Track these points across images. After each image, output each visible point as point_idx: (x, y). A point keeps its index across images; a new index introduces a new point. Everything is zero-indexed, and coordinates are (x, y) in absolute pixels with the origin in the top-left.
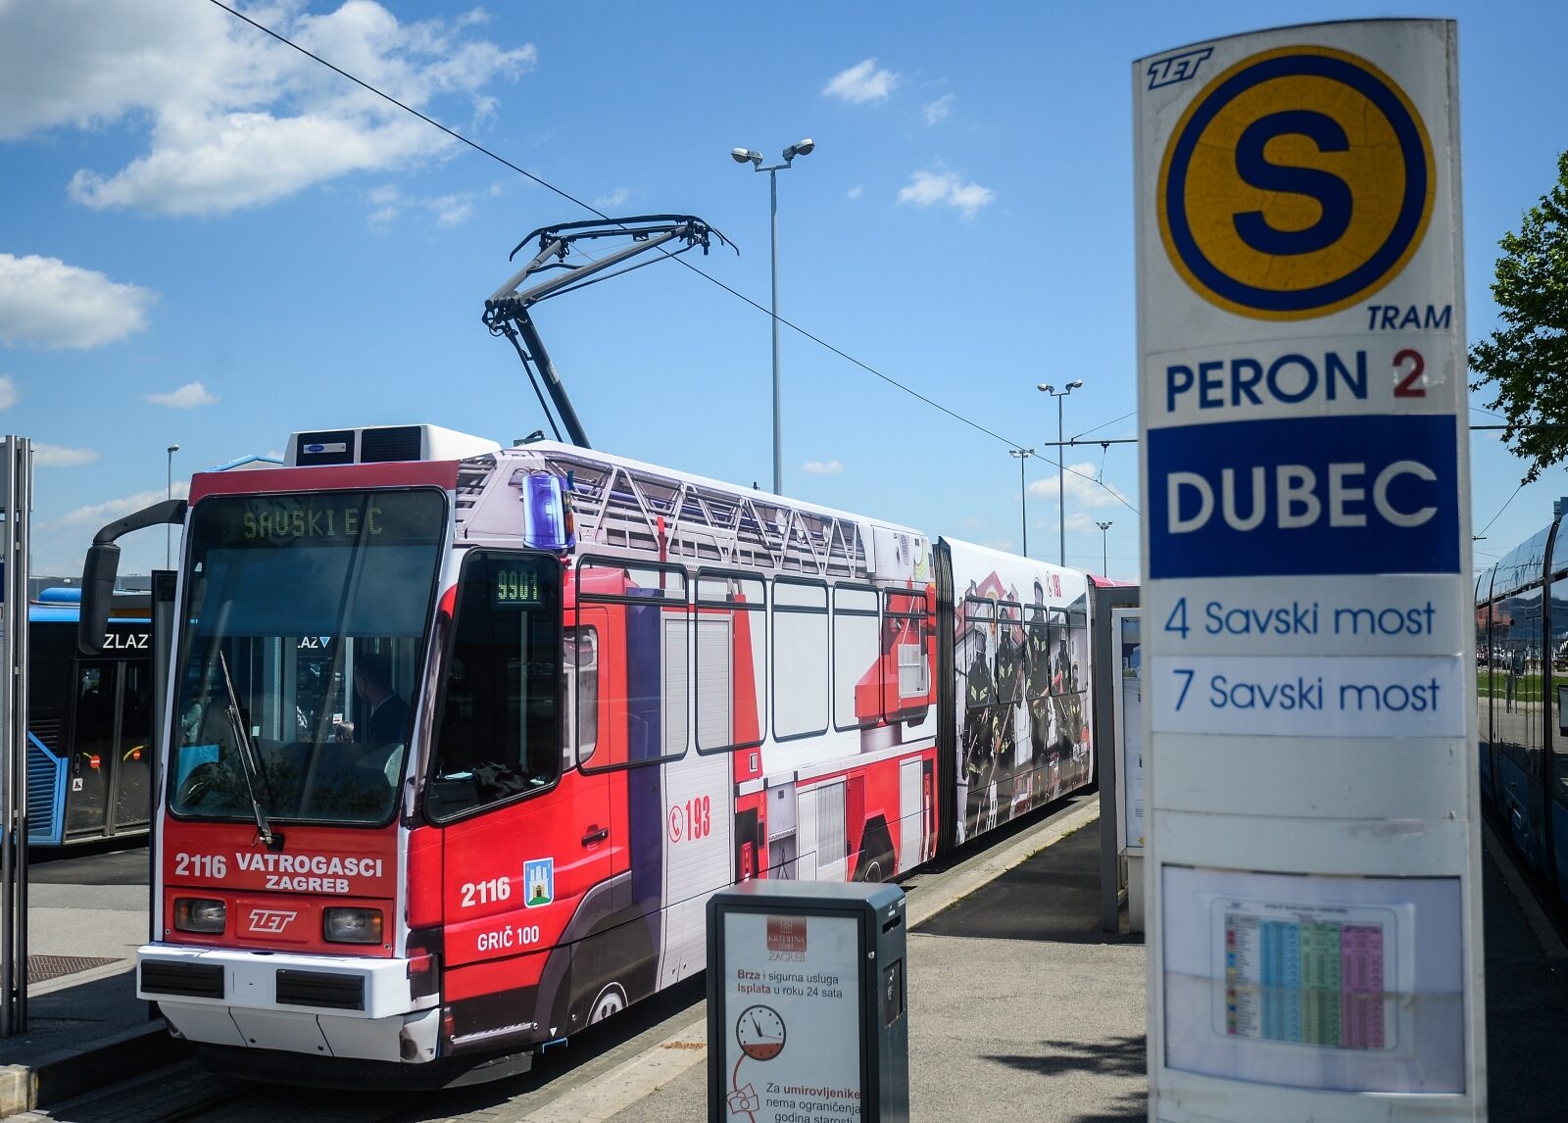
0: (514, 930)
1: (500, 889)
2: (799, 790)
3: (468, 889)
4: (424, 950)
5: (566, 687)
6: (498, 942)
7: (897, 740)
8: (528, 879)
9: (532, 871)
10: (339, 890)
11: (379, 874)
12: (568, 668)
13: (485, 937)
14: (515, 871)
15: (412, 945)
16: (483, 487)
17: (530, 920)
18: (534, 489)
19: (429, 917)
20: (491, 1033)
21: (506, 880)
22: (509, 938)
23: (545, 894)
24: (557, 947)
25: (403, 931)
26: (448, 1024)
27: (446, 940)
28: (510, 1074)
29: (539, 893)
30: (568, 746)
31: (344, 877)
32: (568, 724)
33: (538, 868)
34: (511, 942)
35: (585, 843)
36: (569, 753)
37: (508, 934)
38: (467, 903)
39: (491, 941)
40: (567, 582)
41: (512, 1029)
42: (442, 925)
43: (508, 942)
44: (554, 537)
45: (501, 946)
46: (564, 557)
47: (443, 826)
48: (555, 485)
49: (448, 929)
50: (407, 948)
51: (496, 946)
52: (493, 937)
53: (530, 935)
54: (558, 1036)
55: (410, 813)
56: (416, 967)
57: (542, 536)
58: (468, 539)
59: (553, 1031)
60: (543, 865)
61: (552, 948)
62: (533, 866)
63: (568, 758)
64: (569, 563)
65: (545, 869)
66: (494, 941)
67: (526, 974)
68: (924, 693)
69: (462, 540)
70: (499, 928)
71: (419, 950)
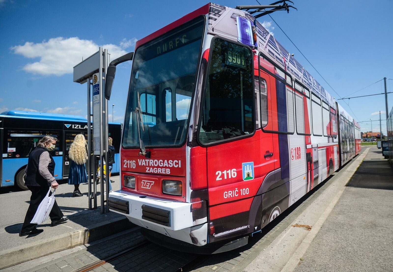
0: (239, 190)
1: (233, 173)
2: (319, 149)
3: (219, 173)
4: (199, 199)
5: (256, 98)
6: (232, 195)
7: (333, 141)
8: (244, 170)
9: (246, 167)
10: (167, 173)
11: (180, 167)
12: (257, 91)
13: (227, 193)
14: (238, 167)
15: (194, 196)
16: (220, 15)
17: (245, 186)
18: (241, 22)
19: (201, 184)
20: (231, 231)
21: (235, 170)
22: (237, 193)
23: (251, 175)
24: (256, 196)
25: (189, 191)
26: (212, 229)
27: (209, 194)
28: (239, 247)
29: (248, 175)
30: (258, 120)
31: (169, 168)
32: (257, 112)
33: (248, 166)
34: (238, 195)
35: (265, 157)
36: (258, 122)
37: (236, 191)
38: (218, 179)
39: (229, 194)
40: (255, 59)
41: (239, 229)
42: (207, 188)
43: (236, 195)
44: (249, 41)
45: (234, 196)
46: (254, 49)
47: (206, 147)
48: (249, 23)
49: (210, 190)
50: (191, 198)
51: (232, 196)
52: (230, 193)
53: (245, 192)
54: (257, 230)
55: (191, 140)
56: (195, 206)
57: (245, 40)
58: (214, 32)
59: (256, 228)
60: (250, 164)
61: (254, 196)
62: (246, 165)
63: (258, 125)
64: (255, 52)
65: (250, 166)
66: (231, 194)
67: (245, 207)
68: (336, 132)
69: (211, 32)
70: (233, 189)
71: (197, 199)
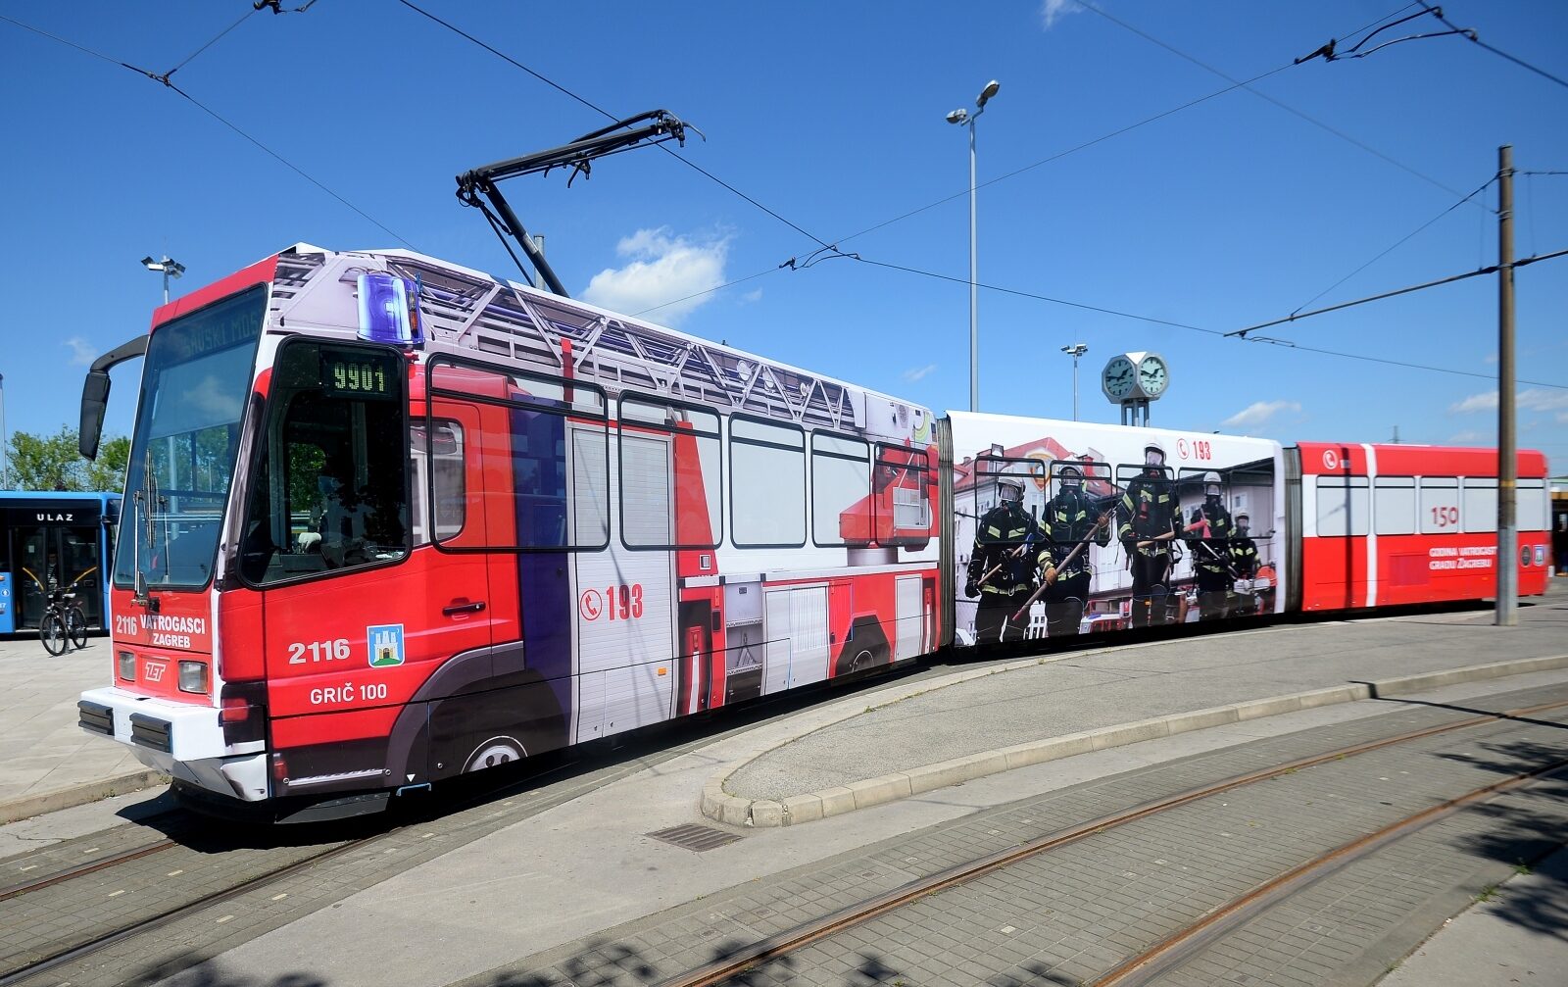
0: (356, 687)
1: (339, 649)
2: (765, 589)
3: (297, 649)
4: (243, 701)
5: (416, 472)
6: (335, 697)
7: (893, 559)
8: (373, 641)
9: (378, 635)
10: (186, 646)
11: (203, 632)
12: (418, 454)
13: (320, 692)
14: (356, 633)
15: (227, 695)
16: (307, 281)
17: (376, 678)
18: (372, 287)
19: (250, 669)
20: (333, 777)
21: (345, 641)
22: (349, 694)
23: (395, 655)
24: (409, 703)
25: (218, 684)
26: (280, 768)
27: (271, 694)
28: (358, 814)
29: (386, 655)
30: (418, 525)
31: (187, 634)
32: (418, 506)
33: (386, 633)
34: (352, 698)
35: (447, 613)
36: (421, 531)
37: (348, 691)
38: (294, 660)
39: (326, 696)
40: (414, 376)
41: (359, 774)
42: (265, 679)
43: (348, 697)
44: (395, 332)
45: (339, 700)
46: (410, 352)
47: (263, 589)
48: (398, 285)
49: (270, 683)
50: (222, 698)
51: (334, 700)
52: (329, 693)
53: (376, 692)
54: (415, 781)
55: (220, 576)
56: (230, 716)
57: (380, 330)
58: (285, 326)
59: (411, 777)
60: (390, 630)
61: (406, 704)
62: (380, 631)
63: (419, 536)
64: (416, 358)
65: (393, 634)
66: (331, 696)
67: (375, 727)
68: (925, 527)
69: (278, 327)
70: (338, 684)
71: (236, 701)
